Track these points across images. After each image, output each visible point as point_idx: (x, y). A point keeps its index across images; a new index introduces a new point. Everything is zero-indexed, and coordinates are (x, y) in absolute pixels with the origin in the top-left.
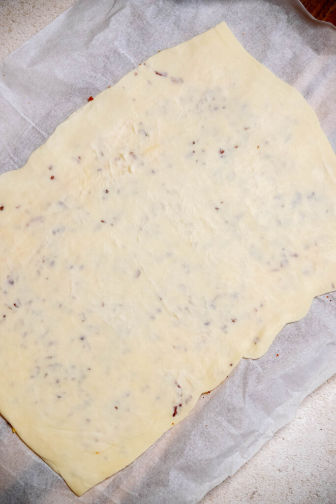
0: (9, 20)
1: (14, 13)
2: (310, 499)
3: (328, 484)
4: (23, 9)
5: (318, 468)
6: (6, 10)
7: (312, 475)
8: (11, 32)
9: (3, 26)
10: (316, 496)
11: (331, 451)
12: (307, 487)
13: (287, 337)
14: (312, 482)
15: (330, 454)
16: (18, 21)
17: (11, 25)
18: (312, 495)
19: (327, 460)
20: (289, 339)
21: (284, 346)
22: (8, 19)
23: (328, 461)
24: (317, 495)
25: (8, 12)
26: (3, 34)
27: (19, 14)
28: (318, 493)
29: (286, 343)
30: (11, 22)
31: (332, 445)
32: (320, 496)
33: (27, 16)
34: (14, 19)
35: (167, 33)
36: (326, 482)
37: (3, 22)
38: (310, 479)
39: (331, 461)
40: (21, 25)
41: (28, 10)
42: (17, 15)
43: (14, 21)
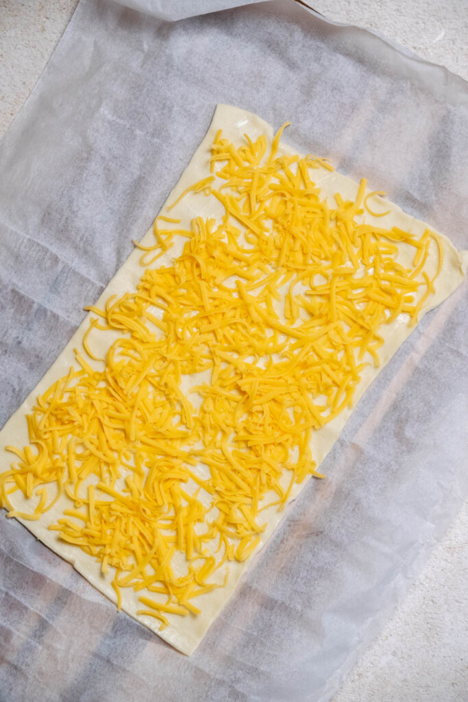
0: (42, 16)
1: (47, 7)
2: (424, 607)
3: (446, 587)
4: (59, 3)
5: (434, 569)
6: (38, 3)
7: (427, 577)
8: (44, 32)
9: (34, 24)
10: (431, 603)
11: (450, 548)
12: (420, 592)
13: (416, 416)
14: (426, 585)
15: (448, 552)
16: (53, 17)
17: (45, 22)
18: (426, 602)
19: (445, 558)
20: (420, 419)
21: (415, 429)
22: (40, 16)
23: (446, 560)
24: (432, 601)
25: (40, 7)
26: (34, 35)
27: (54, 9)
28: (434, 600)
29: (417, 424)
30: (44, 19)
31: (451, 540)
32: (436, 603)
33: (64, 11)
34: (48, 16)
35: (160, 79)
36: (444, 586)
37: (35, 20)
38: (424, 583)
39: (449, 560)
40: (56, 22)
41: (65, 4)
42: (51, 10)
43: (47, 18)
